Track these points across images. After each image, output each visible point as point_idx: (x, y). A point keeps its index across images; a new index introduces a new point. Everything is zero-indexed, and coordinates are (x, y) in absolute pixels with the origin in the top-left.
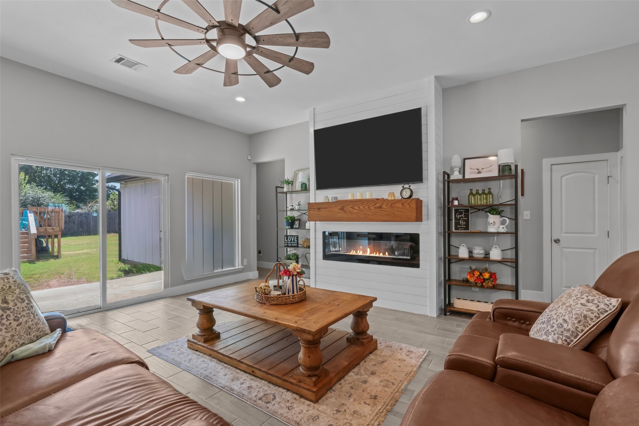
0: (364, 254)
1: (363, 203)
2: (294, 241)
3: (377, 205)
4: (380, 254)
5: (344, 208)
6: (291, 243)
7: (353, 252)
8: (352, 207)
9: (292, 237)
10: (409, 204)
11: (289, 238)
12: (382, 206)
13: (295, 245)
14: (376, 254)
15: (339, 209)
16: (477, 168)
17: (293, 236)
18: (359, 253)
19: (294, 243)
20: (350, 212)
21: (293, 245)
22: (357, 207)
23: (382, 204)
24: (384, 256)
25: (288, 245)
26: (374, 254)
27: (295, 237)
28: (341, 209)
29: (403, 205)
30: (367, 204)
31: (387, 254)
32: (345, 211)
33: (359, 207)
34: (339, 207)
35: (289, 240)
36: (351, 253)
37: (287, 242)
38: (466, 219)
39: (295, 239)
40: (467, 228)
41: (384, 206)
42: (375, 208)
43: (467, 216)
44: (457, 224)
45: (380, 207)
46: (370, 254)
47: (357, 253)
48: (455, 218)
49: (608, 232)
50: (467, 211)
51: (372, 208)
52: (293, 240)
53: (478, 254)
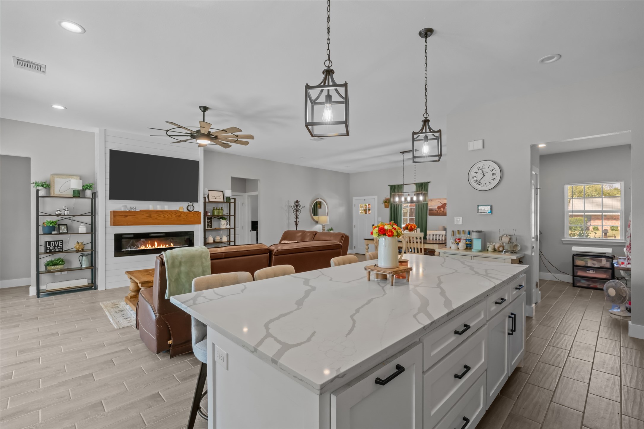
0: (153, 247)
1: (167, 213)
2: (58, 246)
3: (177, 215)
4: (166, 245)
5: (151, 216)
6: (54, 248)
7: (143, 247)
8: (158, 216)
9: (55, 242)
10: (197, 215)
11: (52, 243)
12: (181, 215)
13: (60, 250)
14: (163, 246)
15: (147, 216)
16: (215, 196)
17: (57, 241)
18: (148, 247)
19: (58, 248)
20: (156, 219)
21: (56, 250)
22: (162, 216)
23: (181, 214)
24: (170, 247)
25: (50, 251)
26: (161, 246)
27: (60, 242)
28: (148, 217)
29: (194, 215)
30: (170, 213)
31: (172, 244)
32: (152, 218)
33: (164, 215)
34: (147, 215)
35: (52, 245)
36: (141, 248)
37: (49, 248)
38: (211, 222)
39: (60, 244)
40: (211, 227)
41: (182, 215)
42: (176, 216)
43: (211, 221)
44: (208, 225)
45: (180, 216)
46: (158, 247)
47: (146, 247)
48: (207, 222)
49: (243, 227)
50: (211, 218)
51: (174, 216)
52: (56, 245)
53: (218, 240)
